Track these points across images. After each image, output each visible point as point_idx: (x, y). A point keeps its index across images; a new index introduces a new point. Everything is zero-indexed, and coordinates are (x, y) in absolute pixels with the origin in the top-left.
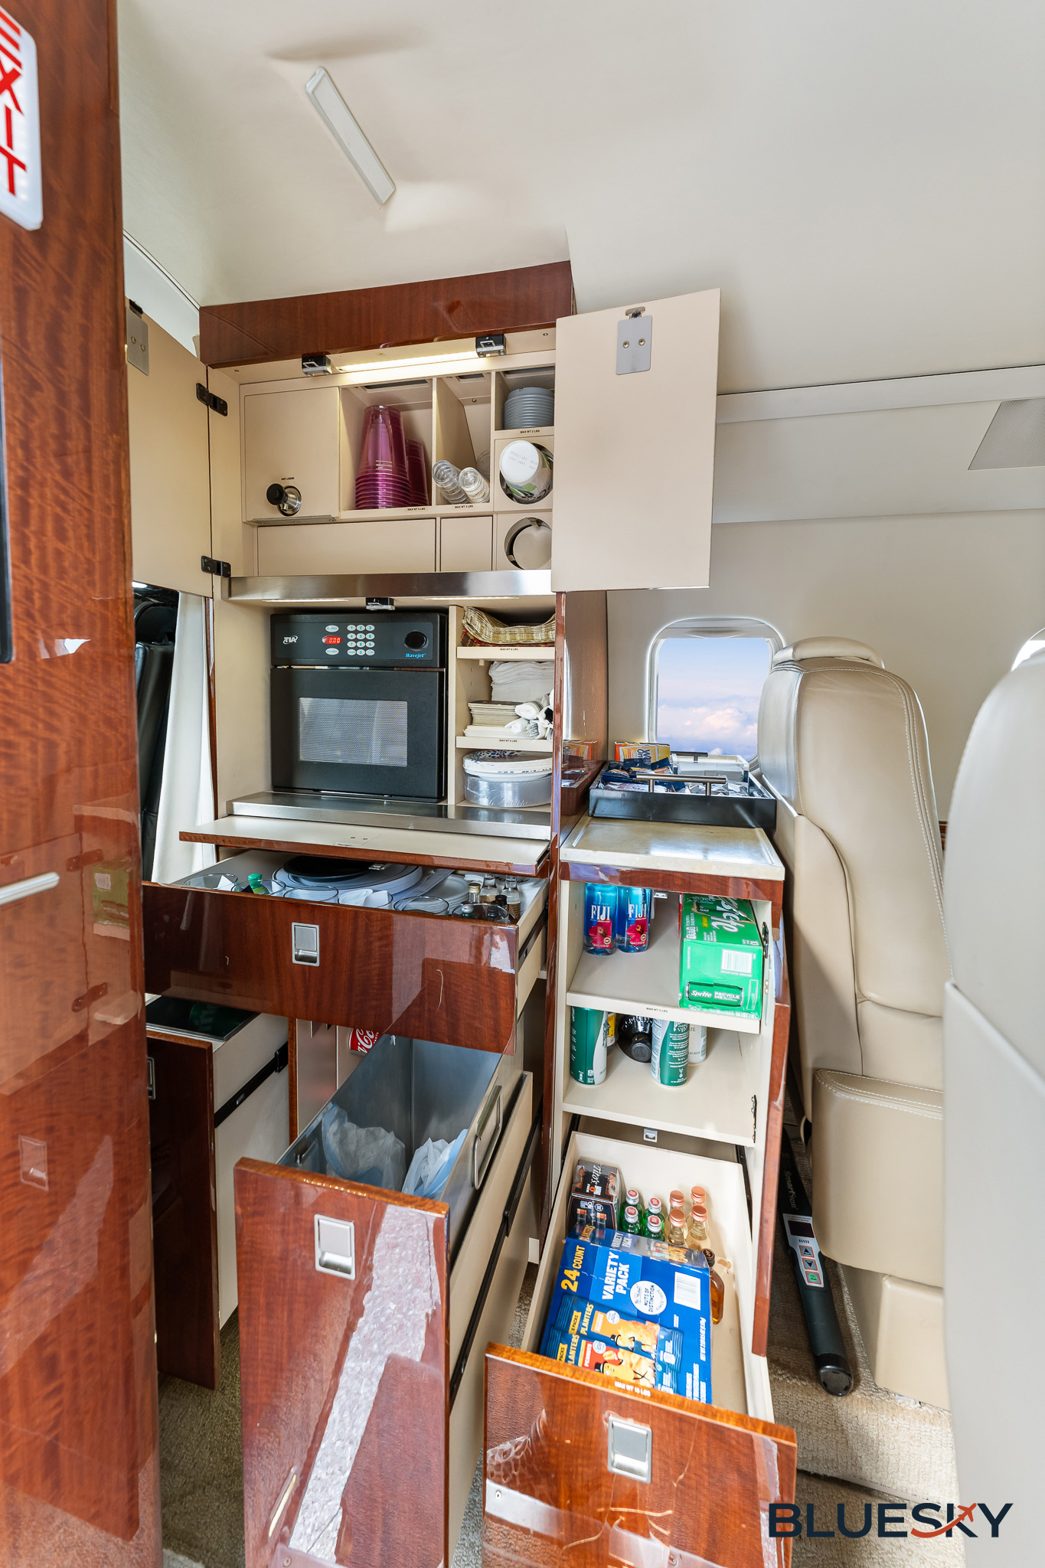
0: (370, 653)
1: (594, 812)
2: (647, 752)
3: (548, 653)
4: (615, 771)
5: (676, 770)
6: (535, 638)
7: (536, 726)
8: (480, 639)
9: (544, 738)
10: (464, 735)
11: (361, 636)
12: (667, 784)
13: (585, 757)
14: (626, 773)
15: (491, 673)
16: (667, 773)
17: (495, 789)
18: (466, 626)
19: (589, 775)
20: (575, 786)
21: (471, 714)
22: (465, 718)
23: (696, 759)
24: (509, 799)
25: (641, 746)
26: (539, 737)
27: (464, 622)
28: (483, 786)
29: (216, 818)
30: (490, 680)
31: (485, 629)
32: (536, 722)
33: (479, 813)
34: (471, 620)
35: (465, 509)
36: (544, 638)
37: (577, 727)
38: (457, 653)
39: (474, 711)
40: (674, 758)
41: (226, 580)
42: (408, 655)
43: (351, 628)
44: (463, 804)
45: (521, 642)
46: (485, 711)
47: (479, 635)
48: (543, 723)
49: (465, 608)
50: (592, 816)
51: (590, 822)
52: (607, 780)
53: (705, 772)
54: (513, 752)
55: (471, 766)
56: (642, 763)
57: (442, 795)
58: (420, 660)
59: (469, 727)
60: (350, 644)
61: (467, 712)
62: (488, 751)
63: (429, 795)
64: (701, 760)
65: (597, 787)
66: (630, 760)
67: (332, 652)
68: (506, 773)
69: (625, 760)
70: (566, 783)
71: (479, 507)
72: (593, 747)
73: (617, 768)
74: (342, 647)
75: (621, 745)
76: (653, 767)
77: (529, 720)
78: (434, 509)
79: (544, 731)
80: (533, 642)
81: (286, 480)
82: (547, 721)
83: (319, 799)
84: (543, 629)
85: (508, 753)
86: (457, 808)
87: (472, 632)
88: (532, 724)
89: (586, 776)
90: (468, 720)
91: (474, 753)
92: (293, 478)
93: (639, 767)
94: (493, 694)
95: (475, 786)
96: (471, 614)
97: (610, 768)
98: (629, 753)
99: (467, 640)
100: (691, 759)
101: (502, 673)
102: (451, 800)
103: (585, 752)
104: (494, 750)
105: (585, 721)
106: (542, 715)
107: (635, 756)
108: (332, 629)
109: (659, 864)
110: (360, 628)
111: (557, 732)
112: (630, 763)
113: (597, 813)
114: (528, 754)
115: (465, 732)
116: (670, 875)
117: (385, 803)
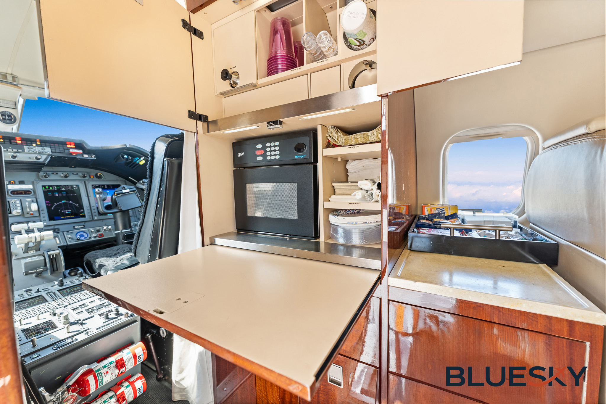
0: (278, 157)
1: (411, 247)
2: (442, 210)
3: (378, 147)
4: (423, 221)
5: (463, 221)
6: (370, 139)
7: (372, 194)
8: (337, 144)
9: (377, 202)
10: (329, 201)
11: (273, 149)
12: (460, 230)
13: (404, 213)
14: (430, 222)
15: (348, 166)
16: (457, 223)
17: (348, 234)
18: (329, 138)
19: (407, 223)
20: (399, 231)
21: (334, 189)
22: (330, 190)
23: (474, 213)
24: (356, 240)
25: (438, 207)
26: (373, 201)
27: (327, 135)
28: (340, 231)
29: (203, 245)
30: (347, 171)
31: (339, 137)
32: (372, 191)
33: (338, 248)
34: (332, 134)
35: (323, 63)
36: (376, 139)
37: (399, 195)
38: (323, 152)
39: (335, 187)
40: (460, 213)
41: (205, 124)
42: (296, 157)
43: (268, 145)
44: (330, 241)
45: (361, 143)
46: (342, 187)
47: (336, 142)
48: (377, 193)
49: (328, 127)
50: (410, 250)
51: (409, 254)
52: (419, 226)
53: (484, 222)
54: (360, 210)
55: (333, 219)
56: (439, 216)
57: (317, 236)
58: (303, 159)
59: (333, 197)
60: (268, 154)
61: (332, 188)
62: (345, 210)
63: (310, 236)
64: (477, 214)
65: (413, 232)
66: (432, 214)
67: (260, 158)
68: (352, 223)
69: (429, 215)
70: (393, 229)
71: (332, 59)
72: (409, 208)
73: (424, 219)
74: (264, 156)
75: (425, 206)
76: (447, 218)
77: (367, 191)
78: (307, 67)
79: (377, 197)
80: (369, 142)
81: (232, 69)
82: (379, 191)
83: (256, 236)
84: (375, 133)
85: (357, 211)
86: (326, 244)
87: (332, 141)
88: (369, 193)
89: (405, 225)
90: (333, 193)
91: (336, 212)
92: (235, 67)
93: (438, 218)
94: (348, 179)
95: (336, 231)
96: (332, 130)
97: (419, 219)
98: (431, 210)
99: (329, 145)
100: (471, 213)
101: (354, 166)
102: (322, 239)
103: (404, 211)
104: (349, 210)
105: (404, 191)
106: (375, 187)
107: (435, 212)
108: (259, 146)
109: (470, 297)
110: (272, 144)
111: (385, 198)
112: (431, 217)
113: (413, 247)
114: (368, 211)
115: (330, 199)
116: (480, 306)
117: (288, 239)
